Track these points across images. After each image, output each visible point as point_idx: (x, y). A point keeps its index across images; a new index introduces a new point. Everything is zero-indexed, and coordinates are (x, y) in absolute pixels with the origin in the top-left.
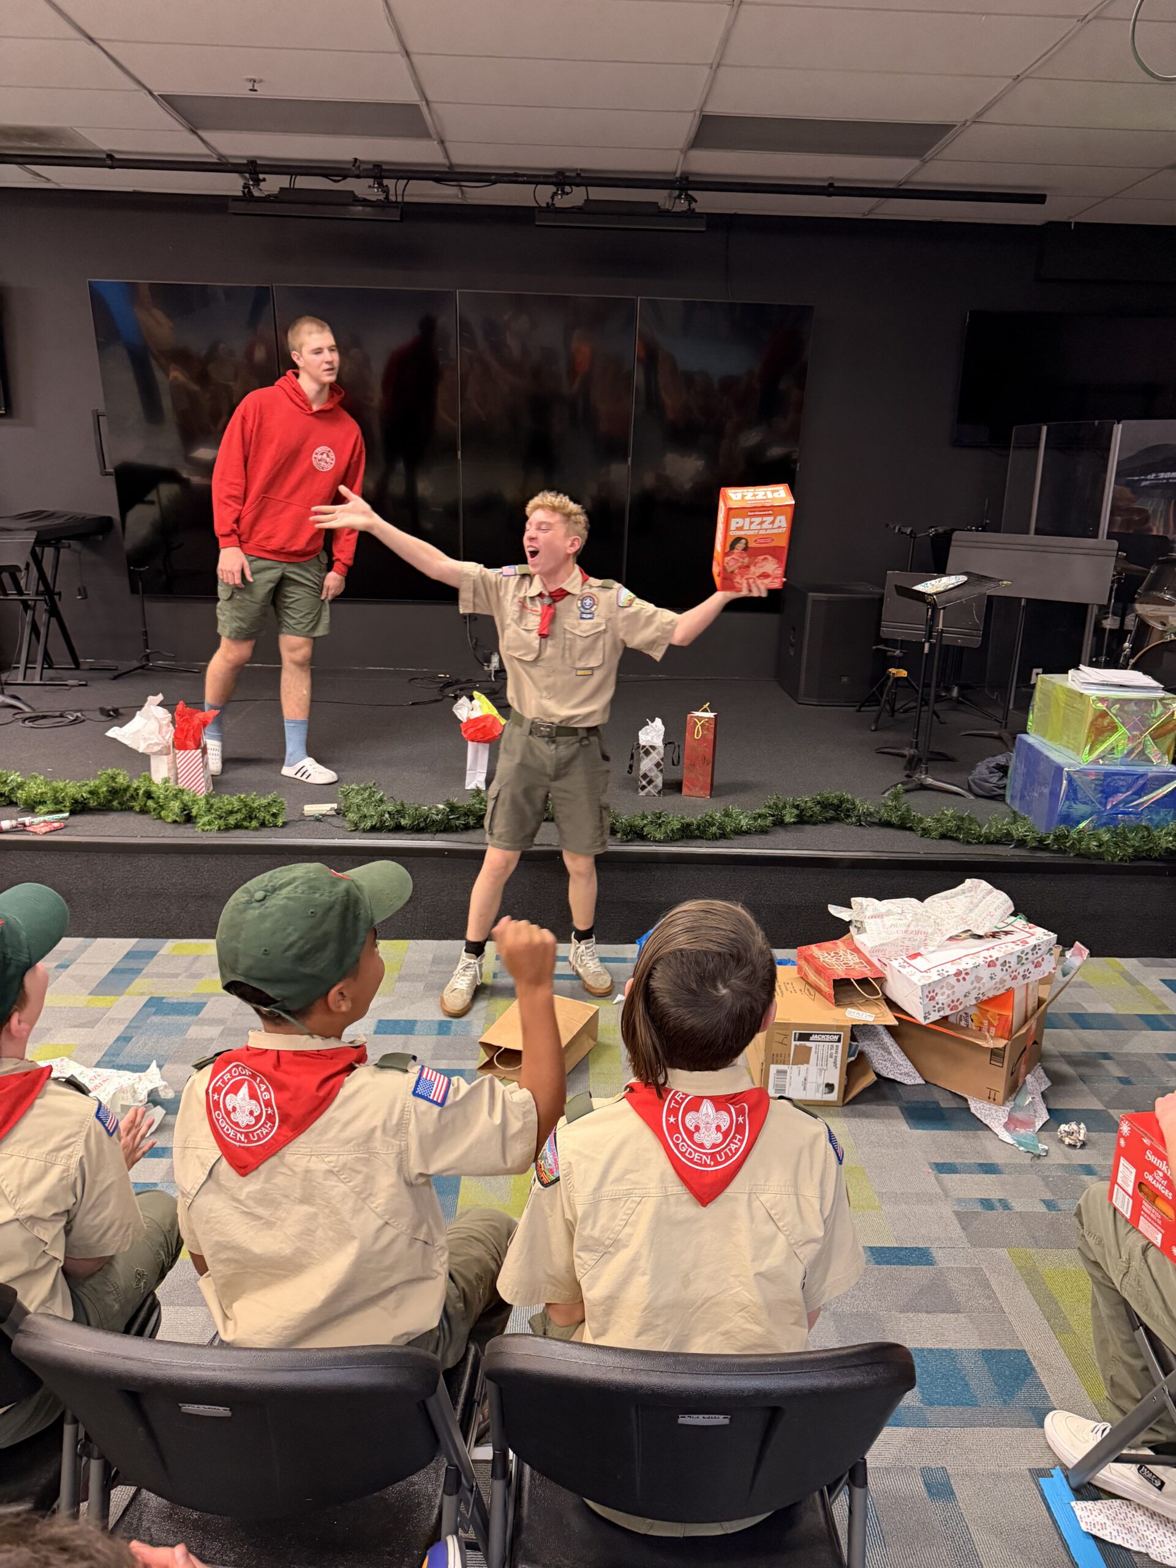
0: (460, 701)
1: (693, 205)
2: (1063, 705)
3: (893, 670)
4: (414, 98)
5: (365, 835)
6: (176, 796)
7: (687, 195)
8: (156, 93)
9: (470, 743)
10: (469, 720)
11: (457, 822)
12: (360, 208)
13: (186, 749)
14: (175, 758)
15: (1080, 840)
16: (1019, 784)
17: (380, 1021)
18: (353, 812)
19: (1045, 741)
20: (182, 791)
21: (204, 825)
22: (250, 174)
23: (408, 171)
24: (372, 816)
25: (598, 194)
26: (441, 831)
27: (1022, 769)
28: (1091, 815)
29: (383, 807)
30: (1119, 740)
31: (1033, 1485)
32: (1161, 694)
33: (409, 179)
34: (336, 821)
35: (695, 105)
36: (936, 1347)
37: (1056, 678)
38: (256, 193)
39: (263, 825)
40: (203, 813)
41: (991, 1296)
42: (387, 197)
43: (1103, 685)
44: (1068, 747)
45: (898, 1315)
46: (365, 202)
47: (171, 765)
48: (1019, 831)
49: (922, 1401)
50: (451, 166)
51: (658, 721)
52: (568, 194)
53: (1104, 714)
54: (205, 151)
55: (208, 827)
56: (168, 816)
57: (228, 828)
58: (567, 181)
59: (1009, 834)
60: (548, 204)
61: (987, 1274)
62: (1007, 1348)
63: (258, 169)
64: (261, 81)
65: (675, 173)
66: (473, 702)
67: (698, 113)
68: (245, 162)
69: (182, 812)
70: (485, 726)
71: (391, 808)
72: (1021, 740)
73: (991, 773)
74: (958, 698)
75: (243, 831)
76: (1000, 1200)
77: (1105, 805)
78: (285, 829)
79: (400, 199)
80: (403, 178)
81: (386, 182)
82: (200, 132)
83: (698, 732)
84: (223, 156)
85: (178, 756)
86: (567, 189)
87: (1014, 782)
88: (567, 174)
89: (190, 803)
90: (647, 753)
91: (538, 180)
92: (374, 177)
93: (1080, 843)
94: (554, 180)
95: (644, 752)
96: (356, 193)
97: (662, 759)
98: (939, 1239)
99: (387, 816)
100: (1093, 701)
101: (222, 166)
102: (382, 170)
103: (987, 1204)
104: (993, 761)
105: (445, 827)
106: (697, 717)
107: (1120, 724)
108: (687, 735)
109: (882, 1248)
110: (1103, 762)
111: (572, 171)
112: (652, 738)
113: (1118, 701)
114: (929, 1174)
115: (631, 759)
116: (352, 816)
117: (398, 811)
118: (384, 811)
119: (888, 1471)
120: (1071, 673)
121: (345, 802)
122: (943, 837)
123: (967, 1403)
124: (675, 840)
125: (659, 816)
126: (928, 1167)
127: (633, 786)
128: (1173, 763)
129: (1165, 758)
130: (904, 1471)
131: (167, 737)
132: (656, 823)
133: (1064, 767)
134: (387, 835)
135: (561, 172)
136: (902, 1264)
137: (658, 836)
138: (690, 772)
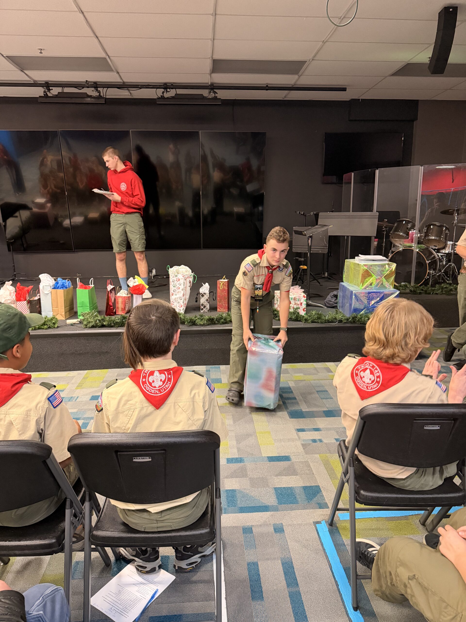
1: (216, 95)
2: (353, 269)
3: (301, 266)
4: (103, 55)
5: (90, 329)
7: (213, 91)
8: (5, 55)
9: (134, 295)
10: (133, 286)
12: (89, 99)
13: (20, 301)
15: (361, 318)
16: (341, 301)
17: (93, 396)
18: (86, 321)
19: (348, 284)
22: (46, 87)
23: (108, 85)
24: (92, 322)
25: (180, 91)
26: (120, 326)
27: (341, 294)
28: (364, 308)
29: (97, 318)
30: (372, 279)
31: (314, 527)
32: (387, 262)
33: (108, 88)
34: (79, 325)
35: (210, 56)
36: (287, 486)
37: (352, 260)
38: (49, 95)
39: (49, 328)
41: (310, 470)
42: (100, 95)
43: (367, 260)
44: (355, 285)
45: (274, 477)
46: (91, 97)
48: (339, 317)
49: (278, 503)
50: (124, 82)
51: (207, 284)
52: (169, 92)
53: (367, 271)
54: (28, 79)
58: (169, 87)
59: (335, 319)
60: (161, 96)
61: (310, 463)
62: (313, 485)
63: (49, 85)
64: (44, 50)
65: (208, 83)
66: (135, 279)
67: (211, 59)
68: (44, 83)
70: (139, 288)
71: (99, 318)
72: (341, 284)
73: (332, 298)
74: (327, 276)
75: (41, 330)
76: (319, 439)
77: (369, 304)
78: (58, 329)
79: (105, 96)
80: (105, 88)
81: (99, 89)
82: (26, 72)
83: (221, 287)
84: (36, 81)
85: (18, 304)
86: (168, 90)
87: (340, 299)
90: (203, 296)
91: (157, 87)
92: (94, 87)
94: (163, 87)
95: (202, 296)
96: (88, 93)
97: (209, 298)
98: (294, 453)
99: (98, 321)
100: (362, 266)
101: (35, 84)
102: (97, 85)
103: (314, 441)
104: (332, 294)
106: (221, 281)
107: (373, 274)
108: (218, 288)
109: (272, 457)
110: (367, 289)
111: (169, 83)
112: (205, 290)
113: (371, 266)
114: (294, 432)
115: (197, 298)
116: (85, 323)
117: (102, 319)
118: (97, 320)
119: (261, 525)
120: (356, 257)
121: (83, 318)
122: (313, 322)
123: (294, 503)
124: (208, 325)
125: (202, 316)
126: (294, 430)
127: (198, 309)
128: (394, 288)
129: (391, 286)
130: (267, 525)
131: (13, 297)
132: (201, 319)
133: (354, 292)
134: (98, 329)
135: (165, 84)
136: (279, 461)
137: (201, 323)
138: (220, 302)
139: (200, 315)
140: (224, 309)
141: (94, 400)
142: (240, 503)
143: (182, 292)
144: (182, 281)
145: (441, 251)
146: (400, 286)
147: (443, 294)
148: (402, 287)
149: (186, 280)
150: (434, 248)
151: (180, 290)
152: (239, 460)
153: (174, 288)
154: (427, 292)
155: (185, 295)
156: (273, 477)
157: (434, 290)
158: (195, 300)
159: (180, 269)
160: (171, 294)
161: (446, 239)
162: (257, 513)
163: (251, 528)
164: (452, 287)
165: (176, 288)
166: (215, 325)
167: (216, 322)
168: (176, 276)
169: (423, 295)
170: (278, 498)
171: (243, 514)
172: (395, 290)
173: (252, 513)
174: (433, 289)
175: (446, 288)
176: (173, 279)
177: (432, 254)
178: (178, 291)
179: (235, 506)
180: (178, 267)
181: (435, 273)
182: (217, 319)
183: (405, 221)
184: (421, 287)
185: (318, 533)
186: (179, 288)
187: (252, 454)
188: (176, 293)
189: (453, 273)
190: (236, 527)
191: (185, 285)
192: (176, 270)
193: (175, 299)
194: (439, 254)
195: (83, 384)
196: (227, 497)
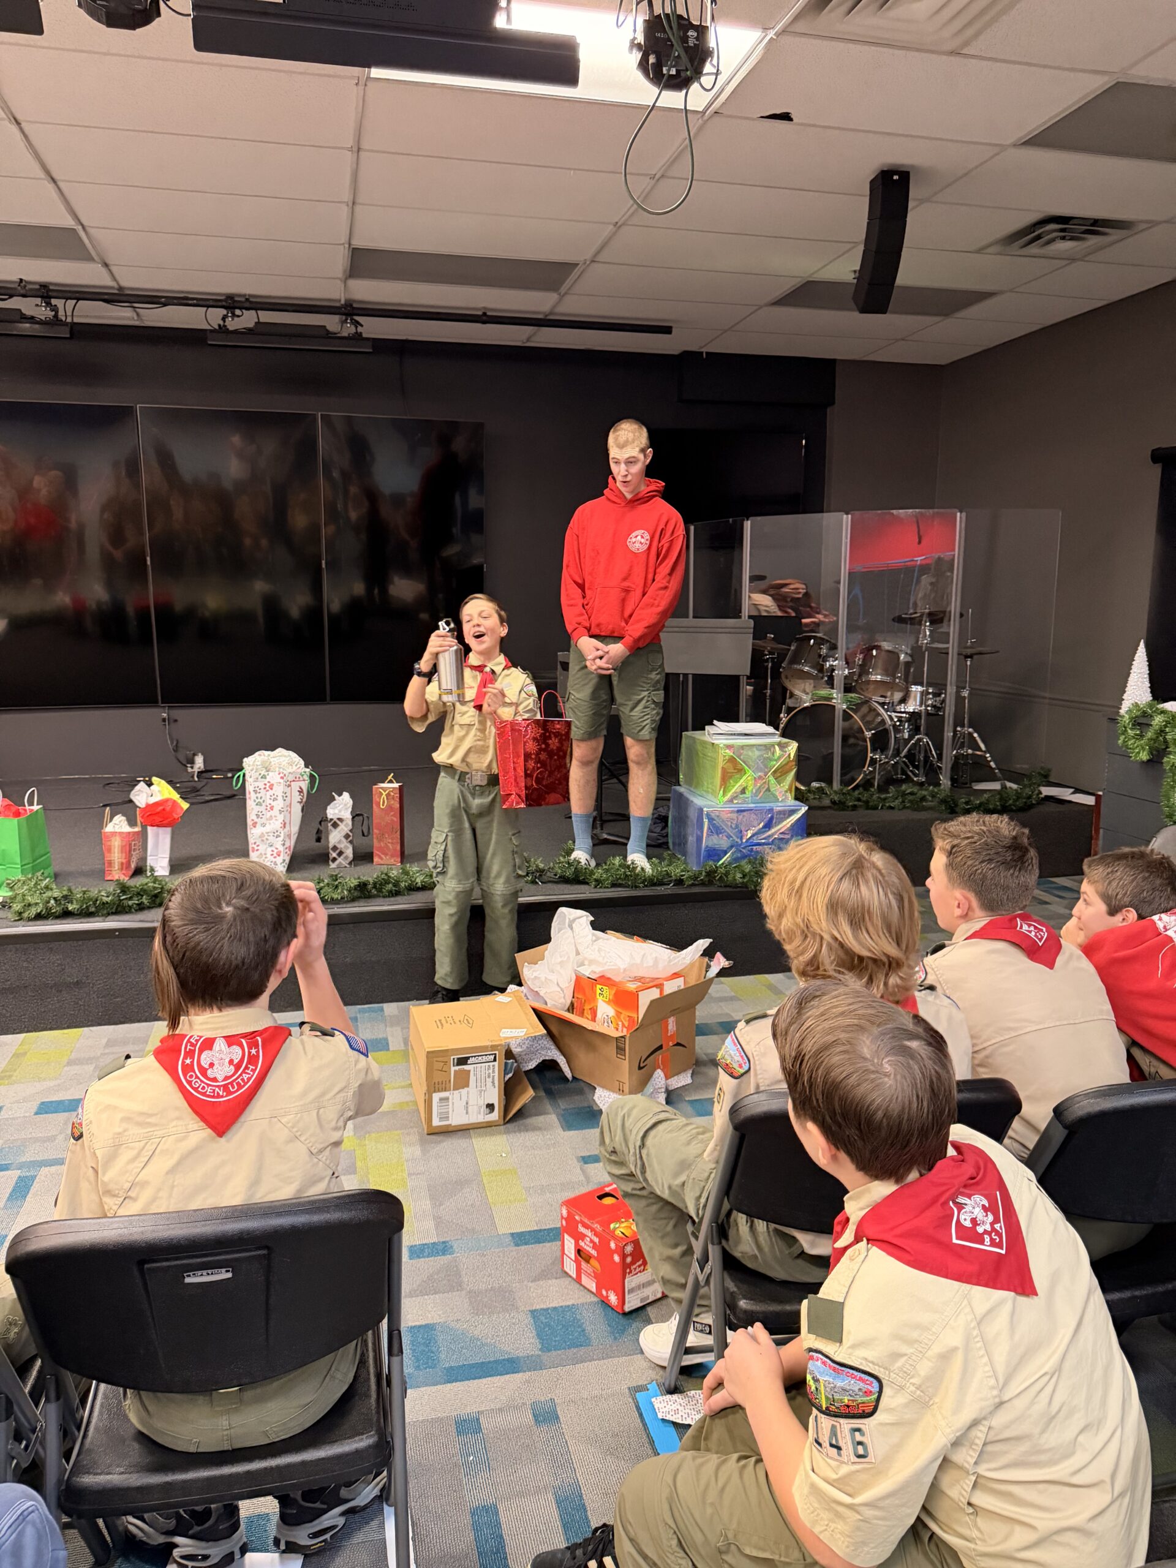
0: (137, 788)
1: (360, 329)
2: (702, 755)
4: (68, 222)
5: (30, 923)
7: (351, 320)
9: (149, 828)
10: (148, 806)
11: (130, 903)
12: (27, 325)
15: (727, 874)
16: (676, 832)
17: (43, 1103)
18: (20, 902)
19: (692, 789)
23: (75, 292)
24: (37, 904)
25: (267, 317)
26: (113, 914)
27: (676, 815)
28: (732, 847)
29: (49, 894)
30: (747, 779)
31: (631, 1400)
32: (777, 739)
33: (76, 296)
35: (344, 239)
36: (560, 1305)
37: (697, 734)
42: (56, 316)
43: (732, 734)
44: (708, 792)
45: (530, 1284)
46: (31, 319)
48: (676, 871)
49: (540, 1350)
50: (120, 289)
51: (346, 796)
52: (238, 316)
53: (732, 760)
58: (237, 305)
59: (668, 875)
60: (219, 325)
65: (339, 300)
66: (152, 787)
67: (347, 246)
70: (164, 810)
71: (55, 895)
72: (676, 791)
77: (741, 839)
79: (69, 319)
80: (71, 298)
81: (53, 301)
83: (384, 802)
86: (238, 312)
87: (674, 827)
88: (237, 299)
90: (335, 825)
91: (208, 303)
92: (41, 297)
93: (727, 877)
94: (224, 303)
95: (332, 825)
96: (24, 311)
97: (351, 831)
99: (52, 902)
100: (722, 749)
102: (48, 290)
105: (118, 909)
106: (382, 788)
107: (746, 767)
108: (374, 806)
109: (522, 1233)
110: (735, 802)
111: (240, 295)
112: (340, 811)
113: (742, 747)
114: (576, 1166)
115: (319, 832)
116: (17, 907)
117: (65, 897)
118: (50, 898)
119: (501, 1410)
120: (707, 727)
121: (10, 894)
122: (614, 885)
123: (581, 1346)
124: (353, 900)
125: (335, 878)
126: (575, 1161)
127: (323, 858)
128: (796, 798)
129: (788, 794)
130: (516, 1408)
132: (333, 885)
133: (705, 809)
134: (54, 922)
135: (230, 297)
136: (540, 1243)
137: (335, 896)
138: (380, 841)
139: (332, 876)
140: (392, 856)
141: (46, 1113)
142: (447, 1359)
143: (281, 818)
144: (279, 790)
145: (898, 708)
146: (809, 791)
147: (905, 807)
148: (814, 793)
149: (289, 786)
150: (882, 700)
151: (275, 812)
152: (441, 1249)
153: (258, 808)
154: (871, 804)
155: (287, 825)
156: (525, 1283)
157: (885, 799)
158: (315, 837)
159: (272, 760)
160: (249, 823)
161: (906, 680)
162: (490, 1379)
163: (478, 1420)
164: (924, 793)
165: (262, 808)
166: (370, 900)
167: (374, 892)
168: (264, 777)
169: (862, 812)
170: (539, 1336)
171: (454, 1384)
172: (797, 803)
173: (476, 1381)
174: (883, 796)
175: (912, 794)
176: (256, 784)
177: (879, 714)
178: (269, 814)
179: (433, 1367)
180: (269, 752)
181: (886, 758)
182: (375, 884)
183: (815, 638)
184: (857, 792)
185: (641, 1415)
186: (272, 808)
187: (473, 1229)
188: (263, 820)
189: (926, 758)
190: (440, 1420)
191: (288, 799)
192: (263, 762)
193: (260, 837)
194: (893, 715)
195: (15, 1070)
196: (413, 1345)
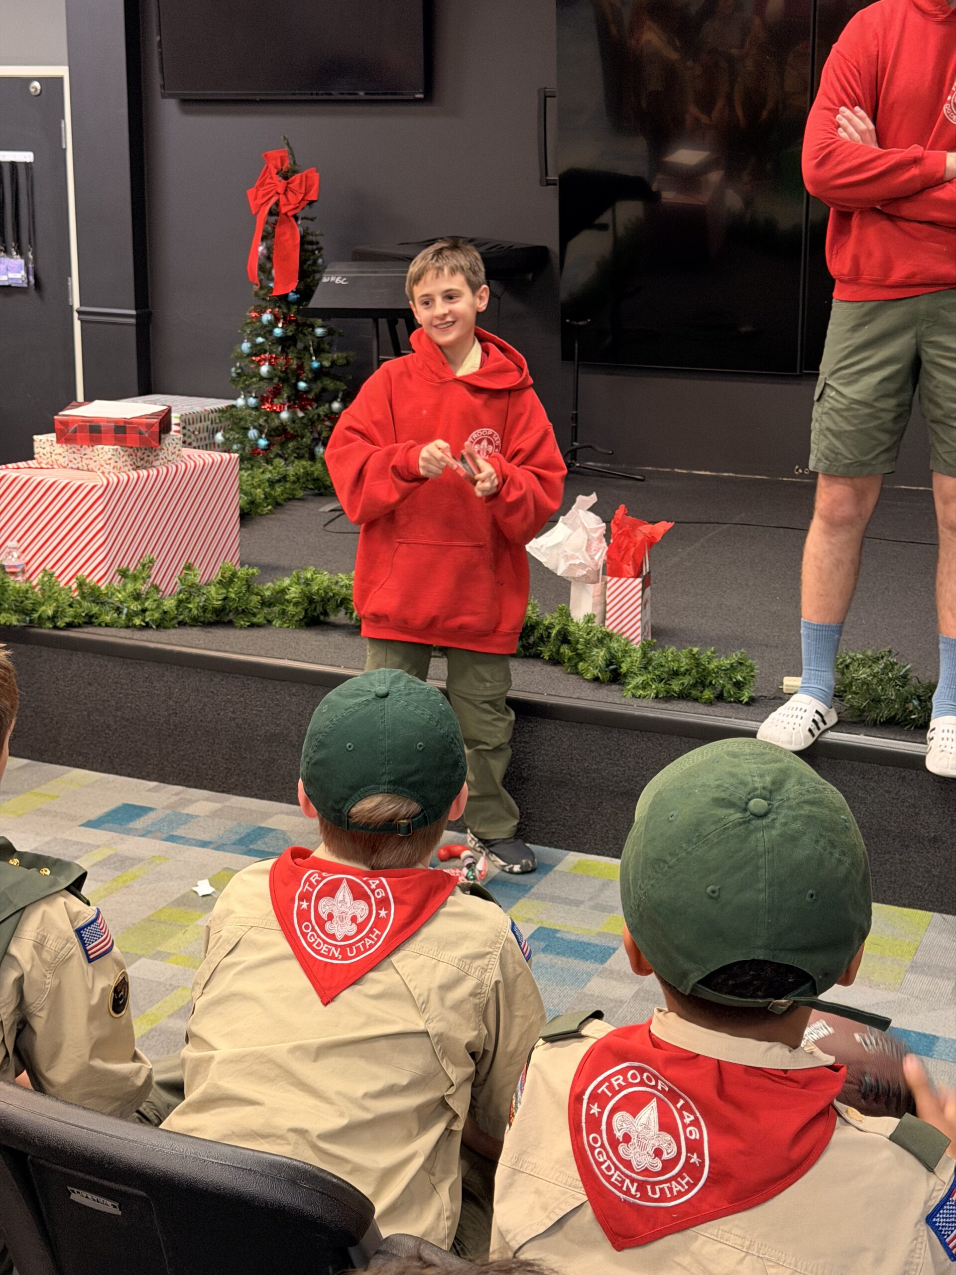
6: (601, 641)
13: (620, 577)
14: (605, 588)
20: (609, 636)
21: (635, 688)
39: (720, 697)
40: (636, 670)
47: (598, 599)
55: (641, 692)
56: (587, 670)
57: (669, 697)
69: (608, 666)
75: (690, 704)
78: (751, 708)
85: (609, 585)
89: (620, 654)
99: (916, 702)
131: (596, 558)
